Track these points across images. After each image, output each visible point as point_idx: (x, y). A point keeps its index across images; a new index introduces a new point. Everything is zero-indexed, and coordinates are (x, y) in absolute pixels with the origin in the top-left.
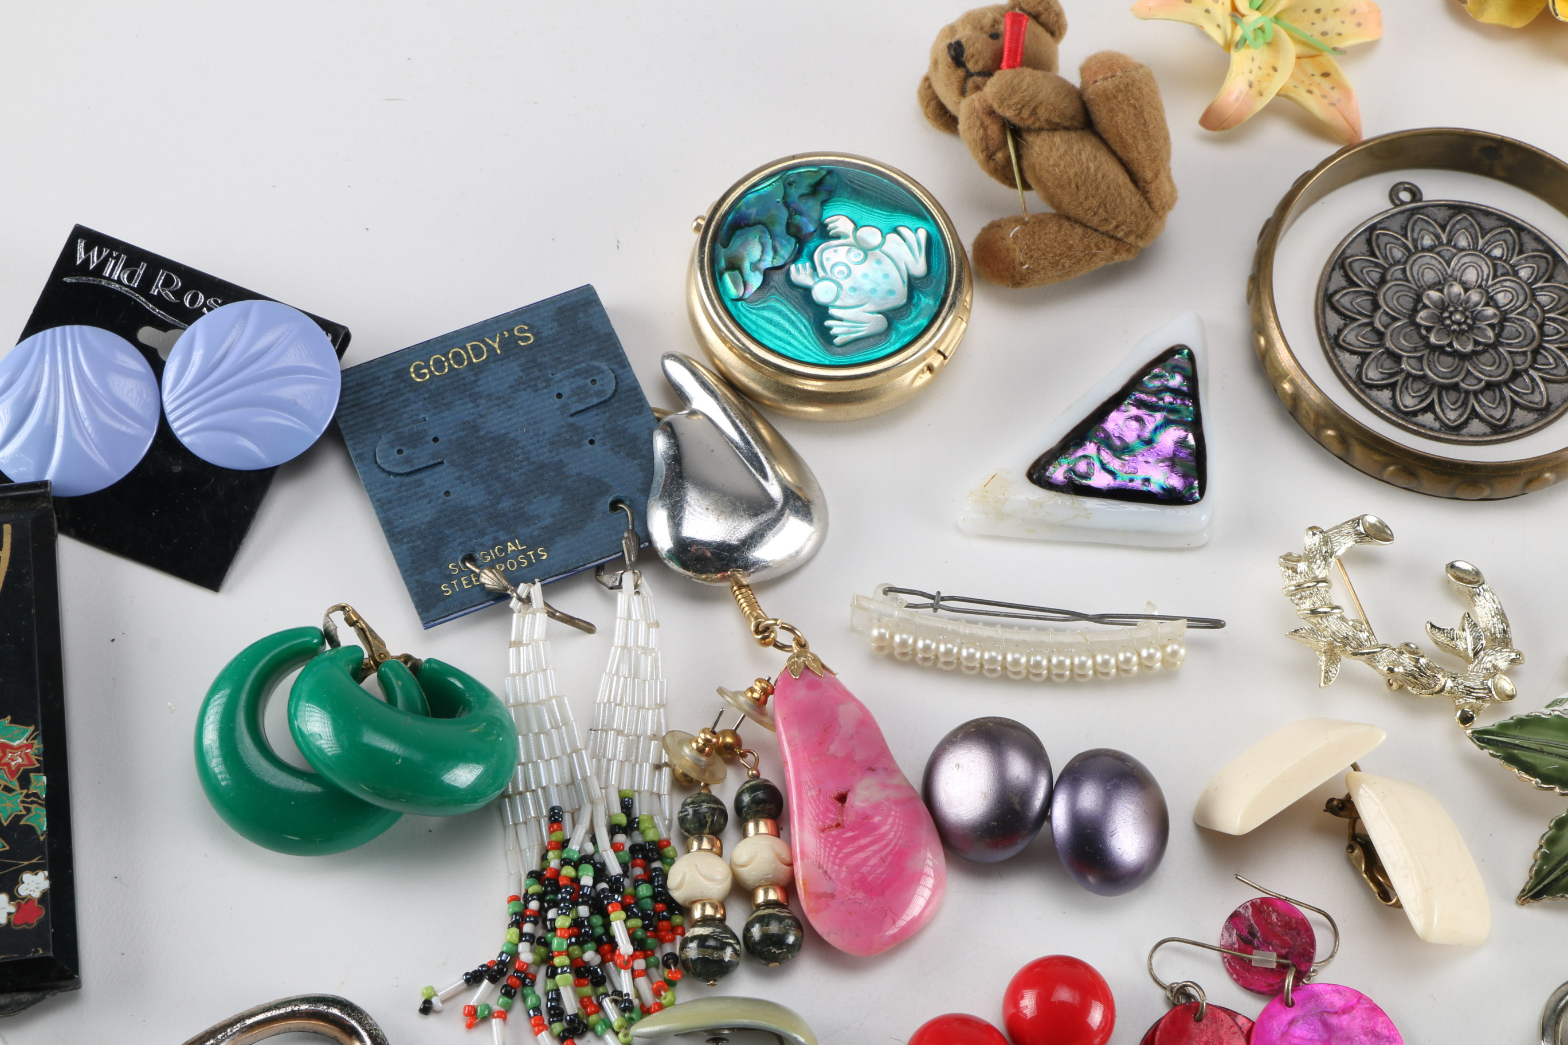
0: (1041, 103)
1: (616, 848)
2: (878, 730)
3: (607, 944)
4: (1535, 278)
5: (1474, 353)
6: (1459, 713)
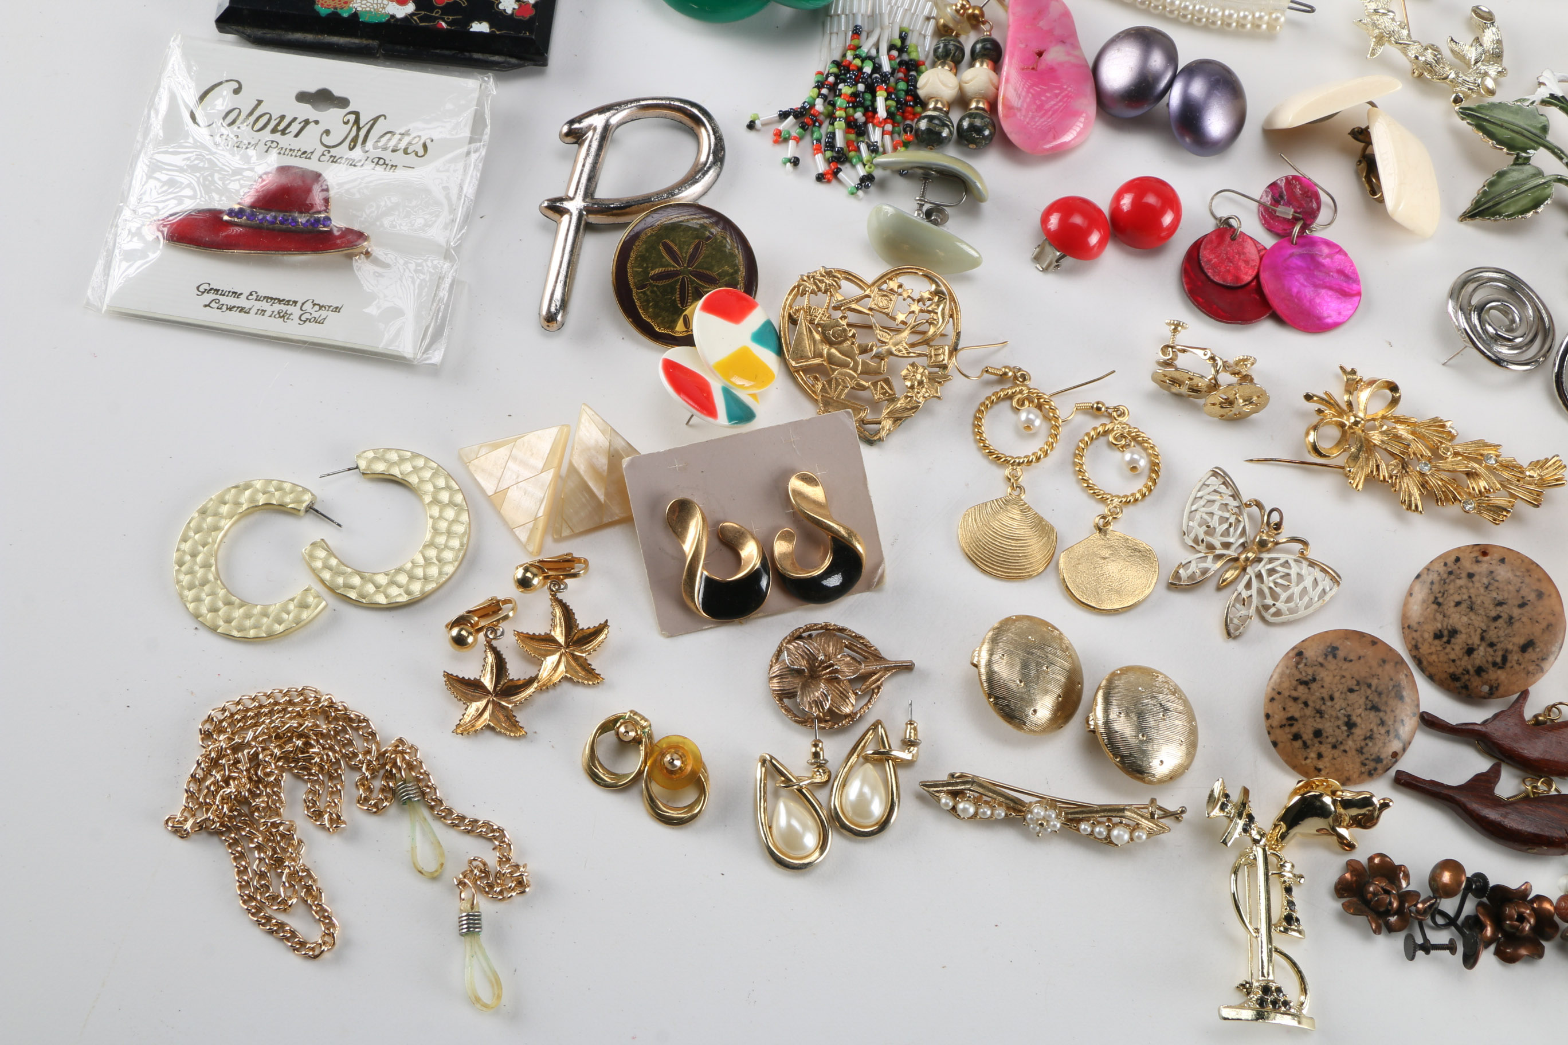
1: (891, 58)
2: (1073, 22)
3: (871, 111)
6: (1454, 95)
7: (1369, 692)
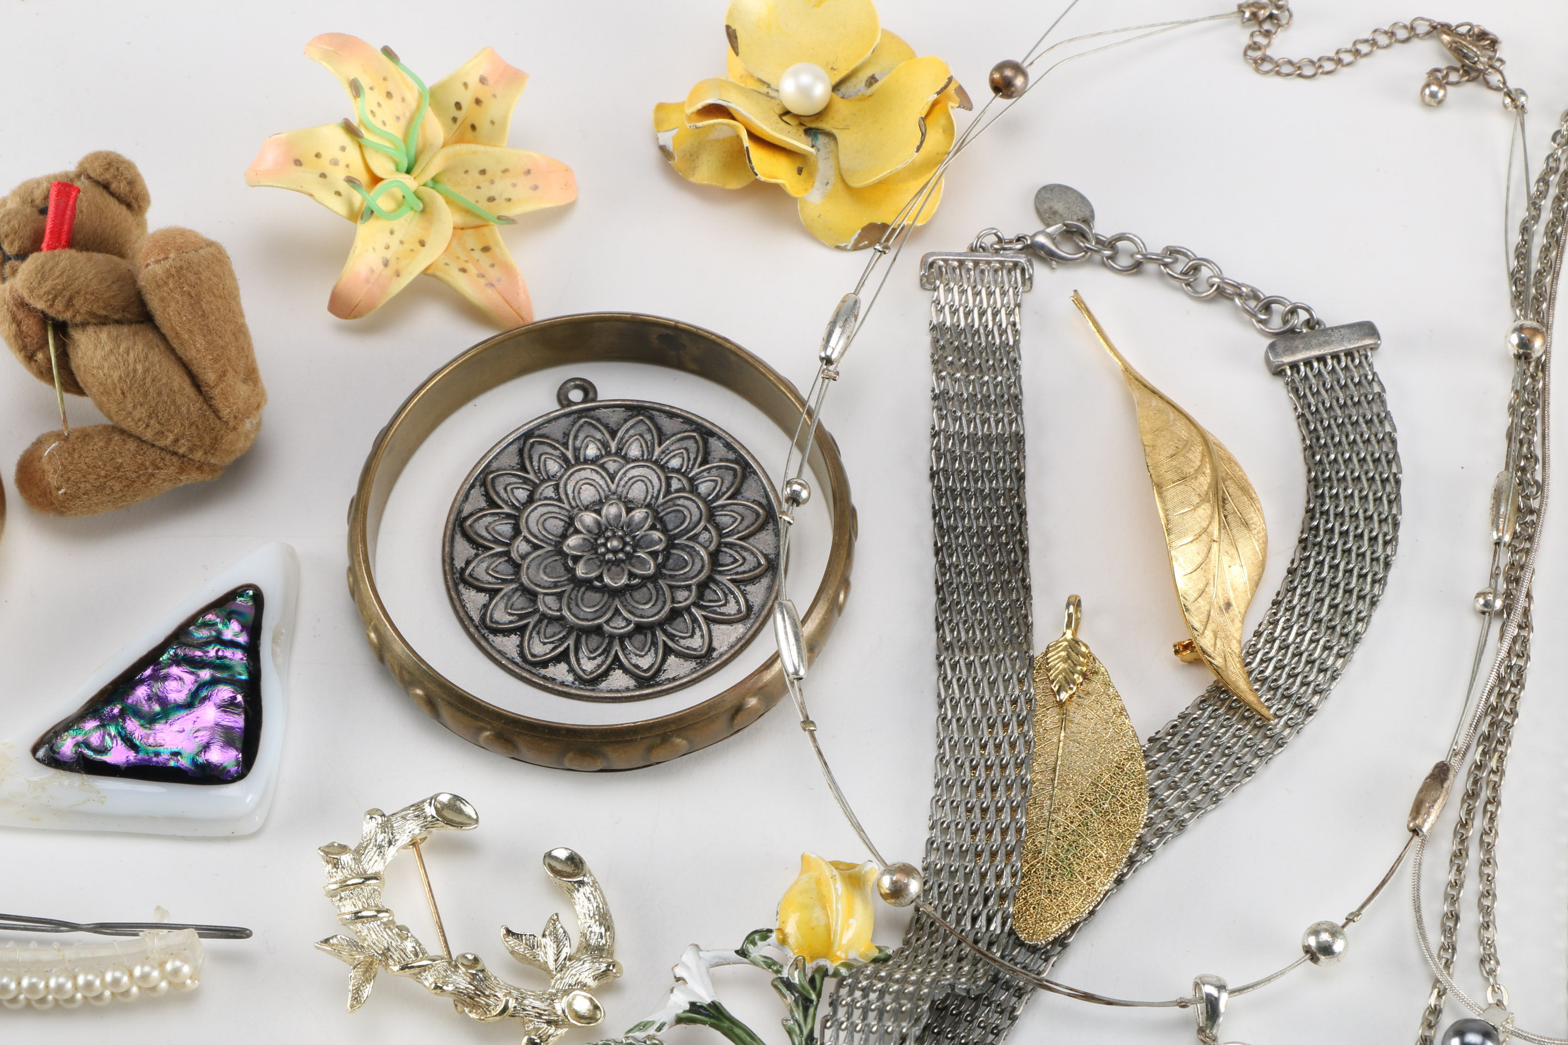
0: (78, 292)
4: (717, 494)
5: (628, 587)
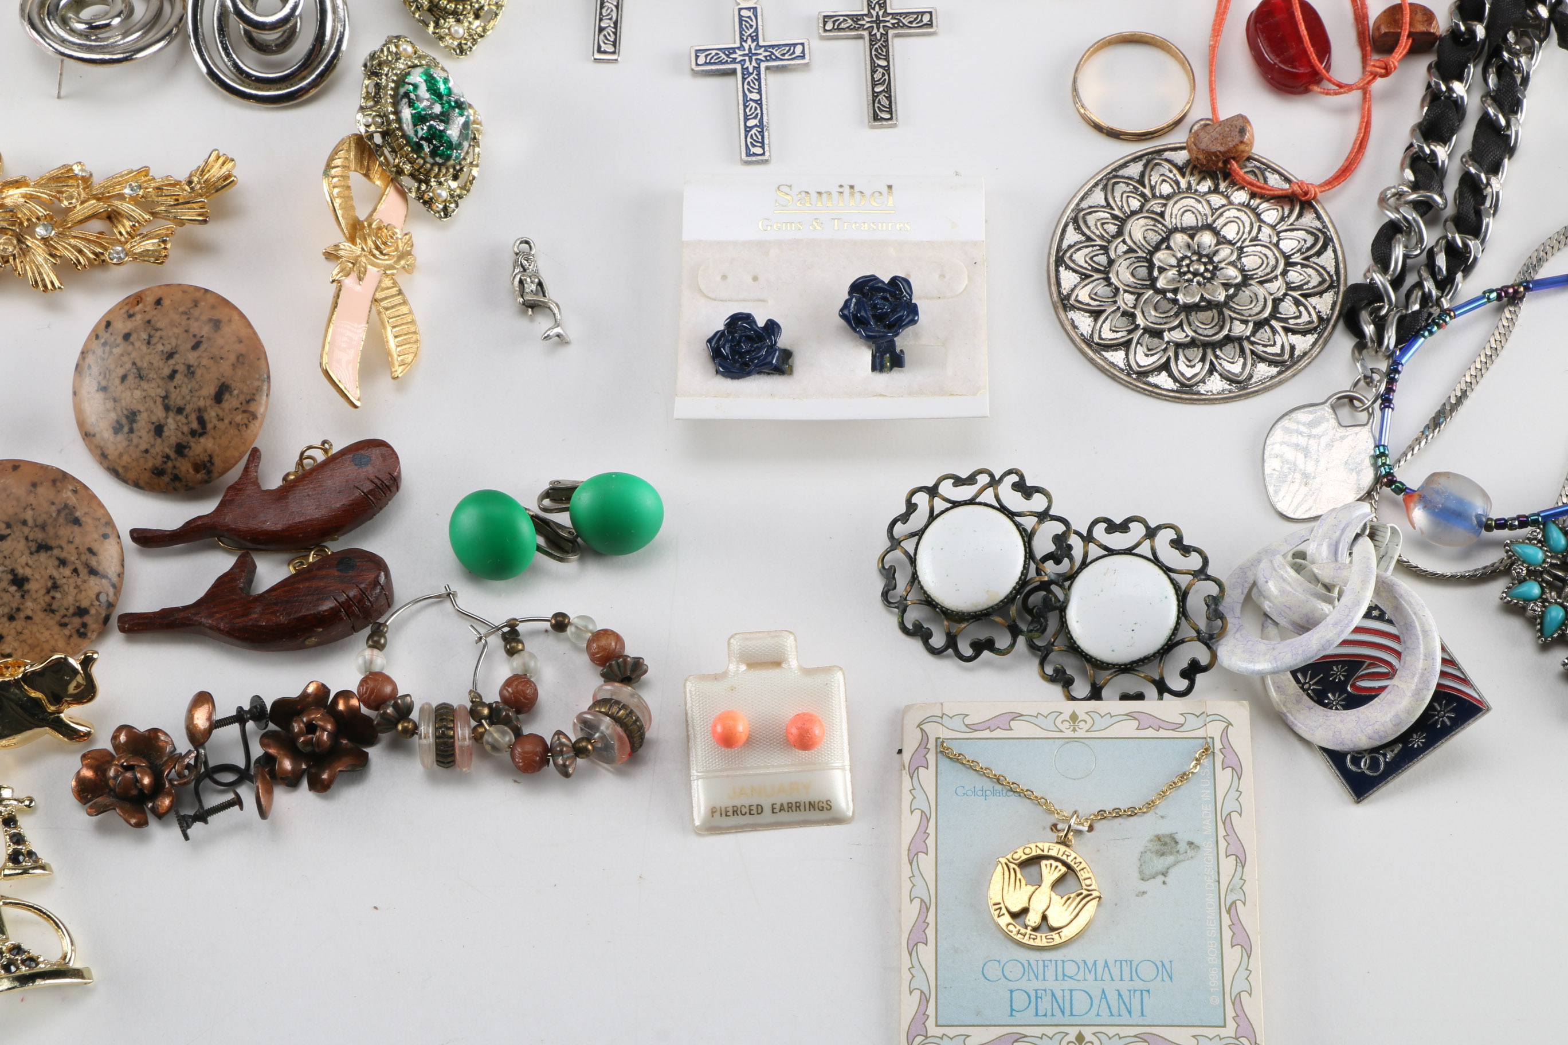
7: (26, 530)
